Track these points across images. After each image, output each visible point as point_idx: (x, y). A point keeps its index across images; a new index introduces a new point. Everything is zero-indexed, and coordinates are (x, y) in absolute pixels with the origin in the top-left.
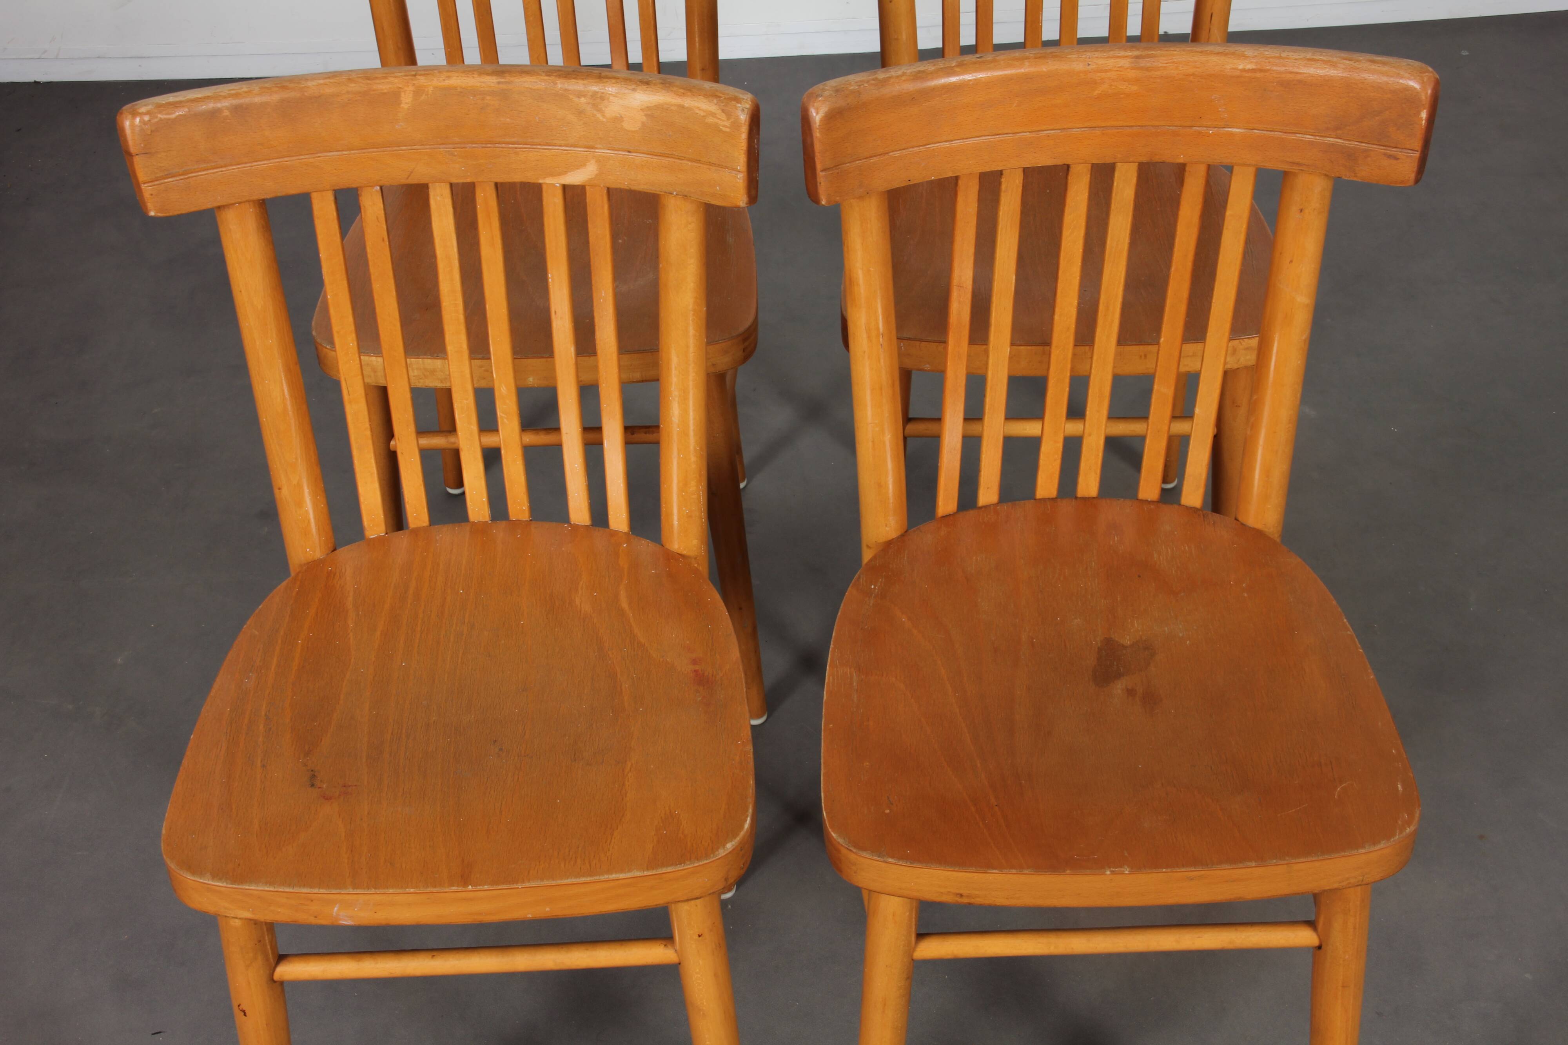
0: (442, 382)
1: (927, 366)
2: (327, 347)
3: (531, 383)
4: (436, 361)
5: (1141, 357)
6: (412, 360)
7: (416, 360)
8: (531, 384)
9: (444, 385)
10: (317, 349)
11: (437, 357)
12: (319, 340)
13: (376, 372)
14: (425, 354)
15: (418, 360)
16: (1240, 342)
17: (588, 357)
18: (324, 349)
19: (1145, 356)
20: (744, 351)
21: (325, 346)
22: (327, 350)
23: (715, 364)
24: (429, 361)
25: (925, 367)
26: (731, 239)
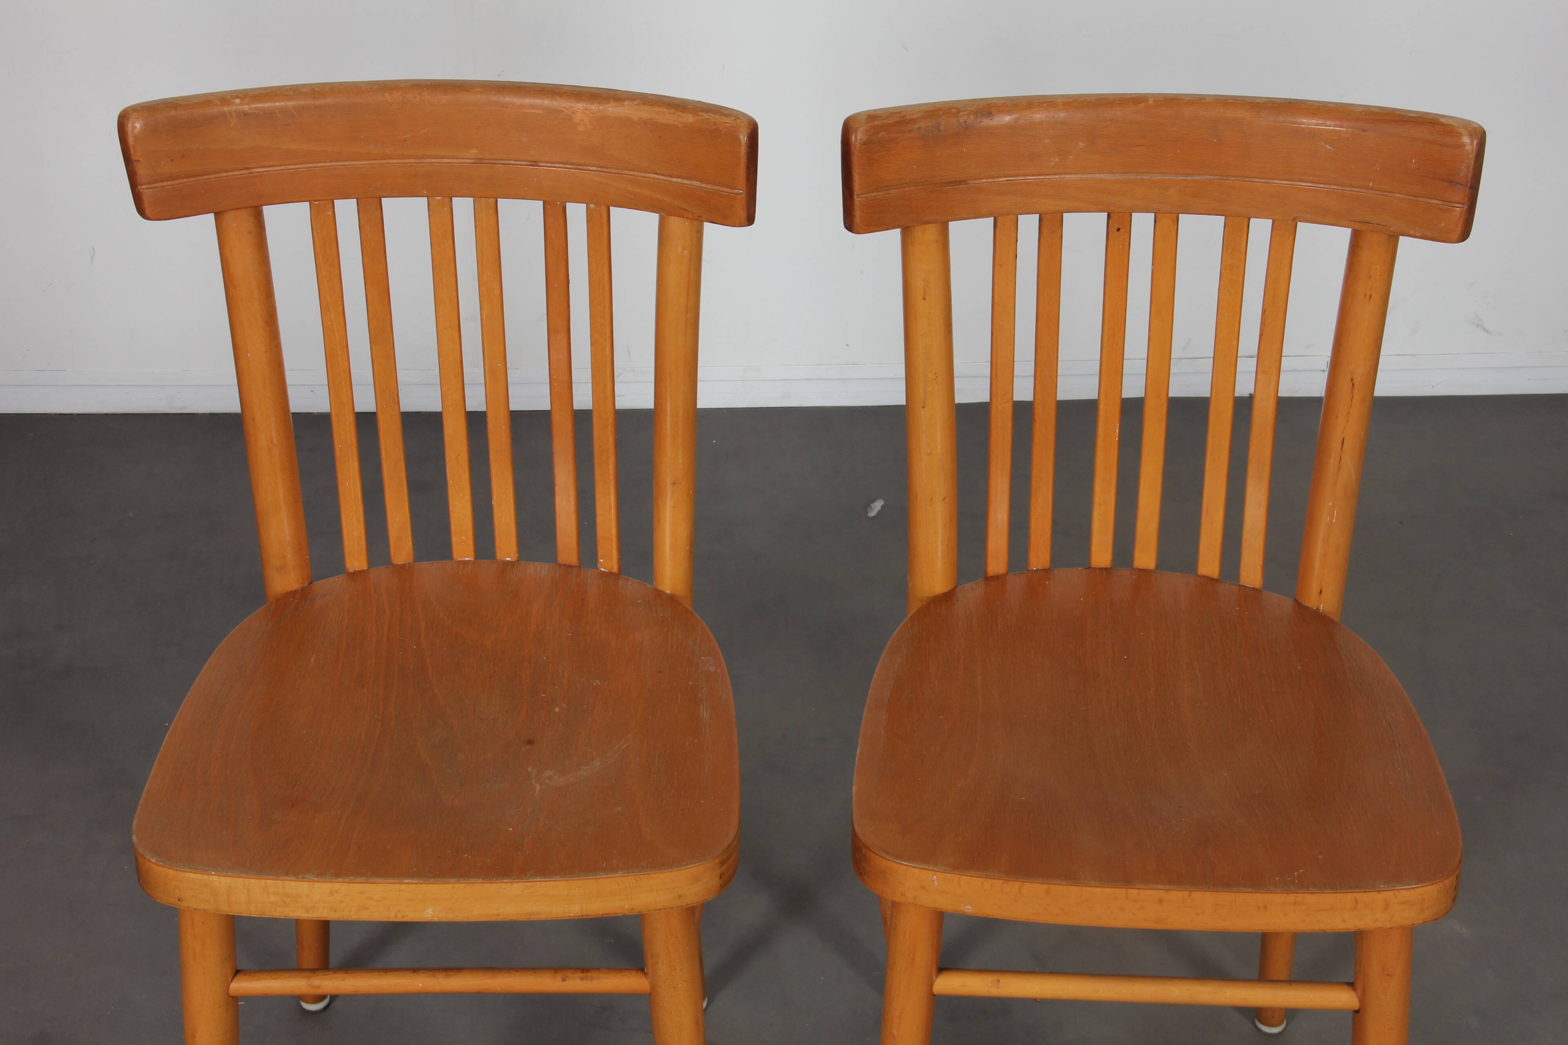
0: (307, 911)
1: (968, 907)
2: (152, 860)
3: (430, 916)
4: (300, 884)
5: (1259, 908)
6: (268, 881)
7: (274, 881)
8: (428, 918)
9: (310, 916)
10: (137, 861)
11: (303, 878)
12: (141, 850)
13: (216, 896)
14: (287, 874)
15: (276, 881)
16: (1395, 894)
17: (509, 884)
18: (147, 862)
19: (1265, 907)
20: (720, 877)
21: (148, 858)
22: (150, 863)
23: (682, 896)
24: (292, 884)
25: (966, 909)
26: (705, 712)
